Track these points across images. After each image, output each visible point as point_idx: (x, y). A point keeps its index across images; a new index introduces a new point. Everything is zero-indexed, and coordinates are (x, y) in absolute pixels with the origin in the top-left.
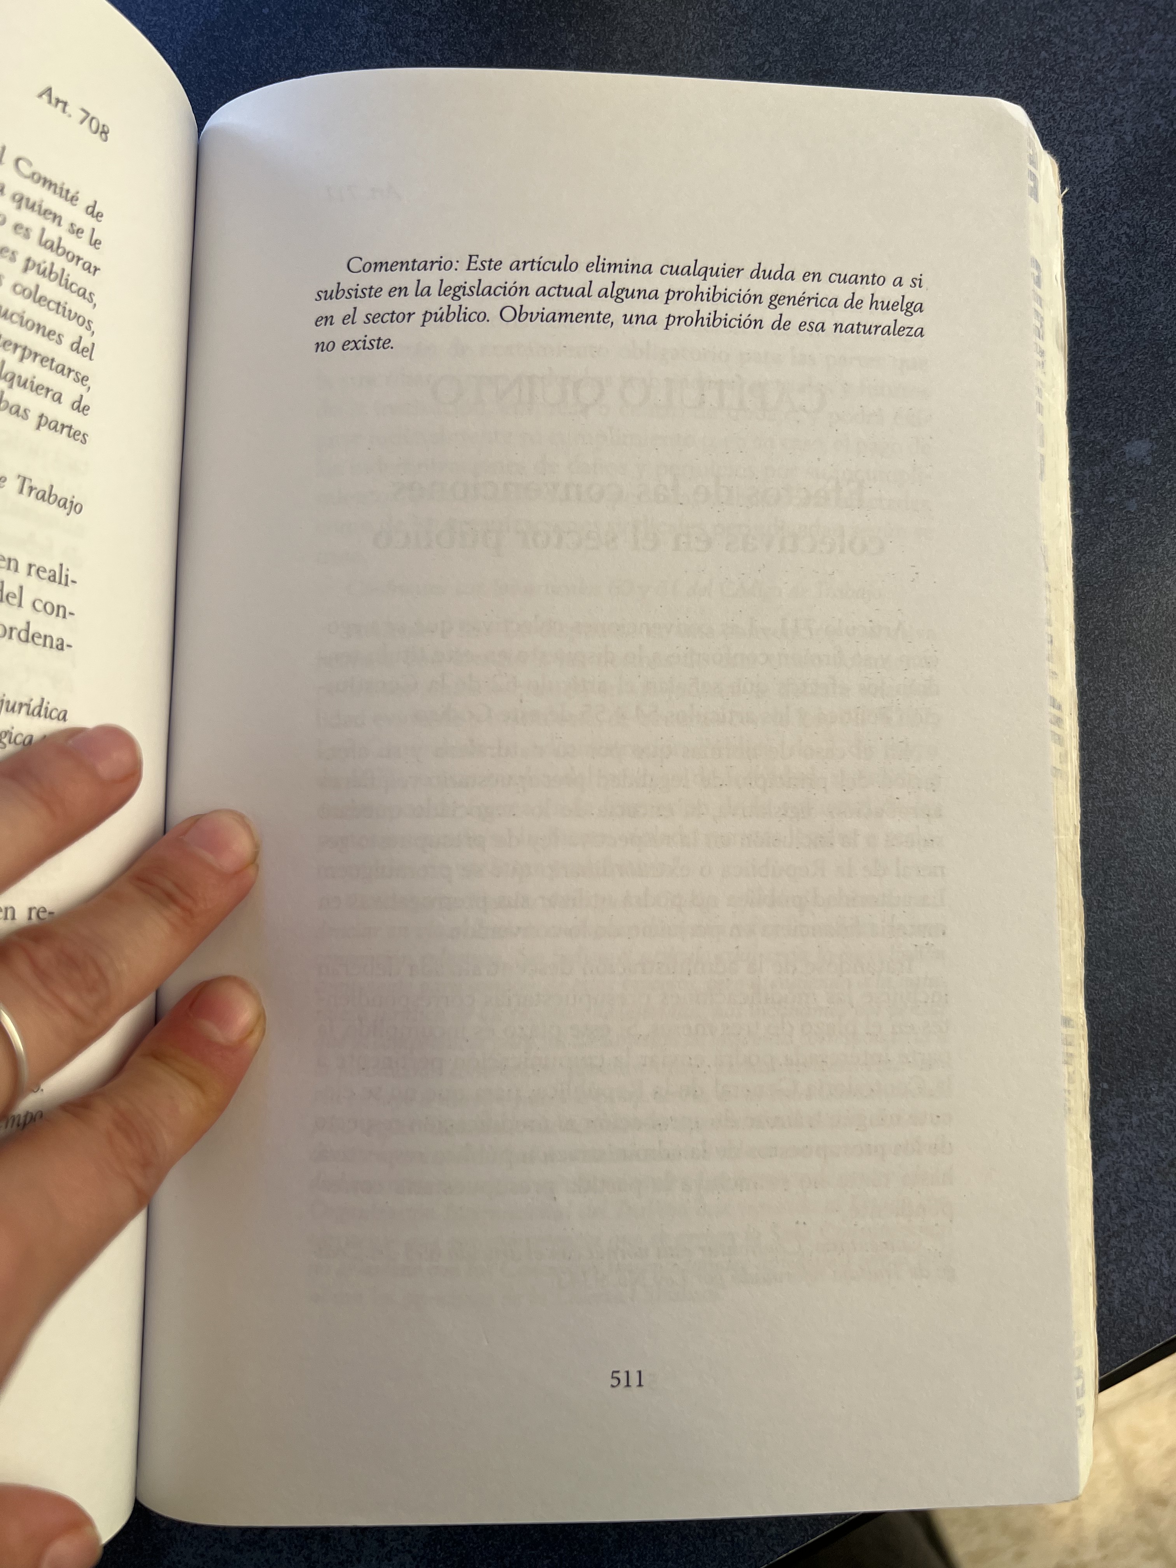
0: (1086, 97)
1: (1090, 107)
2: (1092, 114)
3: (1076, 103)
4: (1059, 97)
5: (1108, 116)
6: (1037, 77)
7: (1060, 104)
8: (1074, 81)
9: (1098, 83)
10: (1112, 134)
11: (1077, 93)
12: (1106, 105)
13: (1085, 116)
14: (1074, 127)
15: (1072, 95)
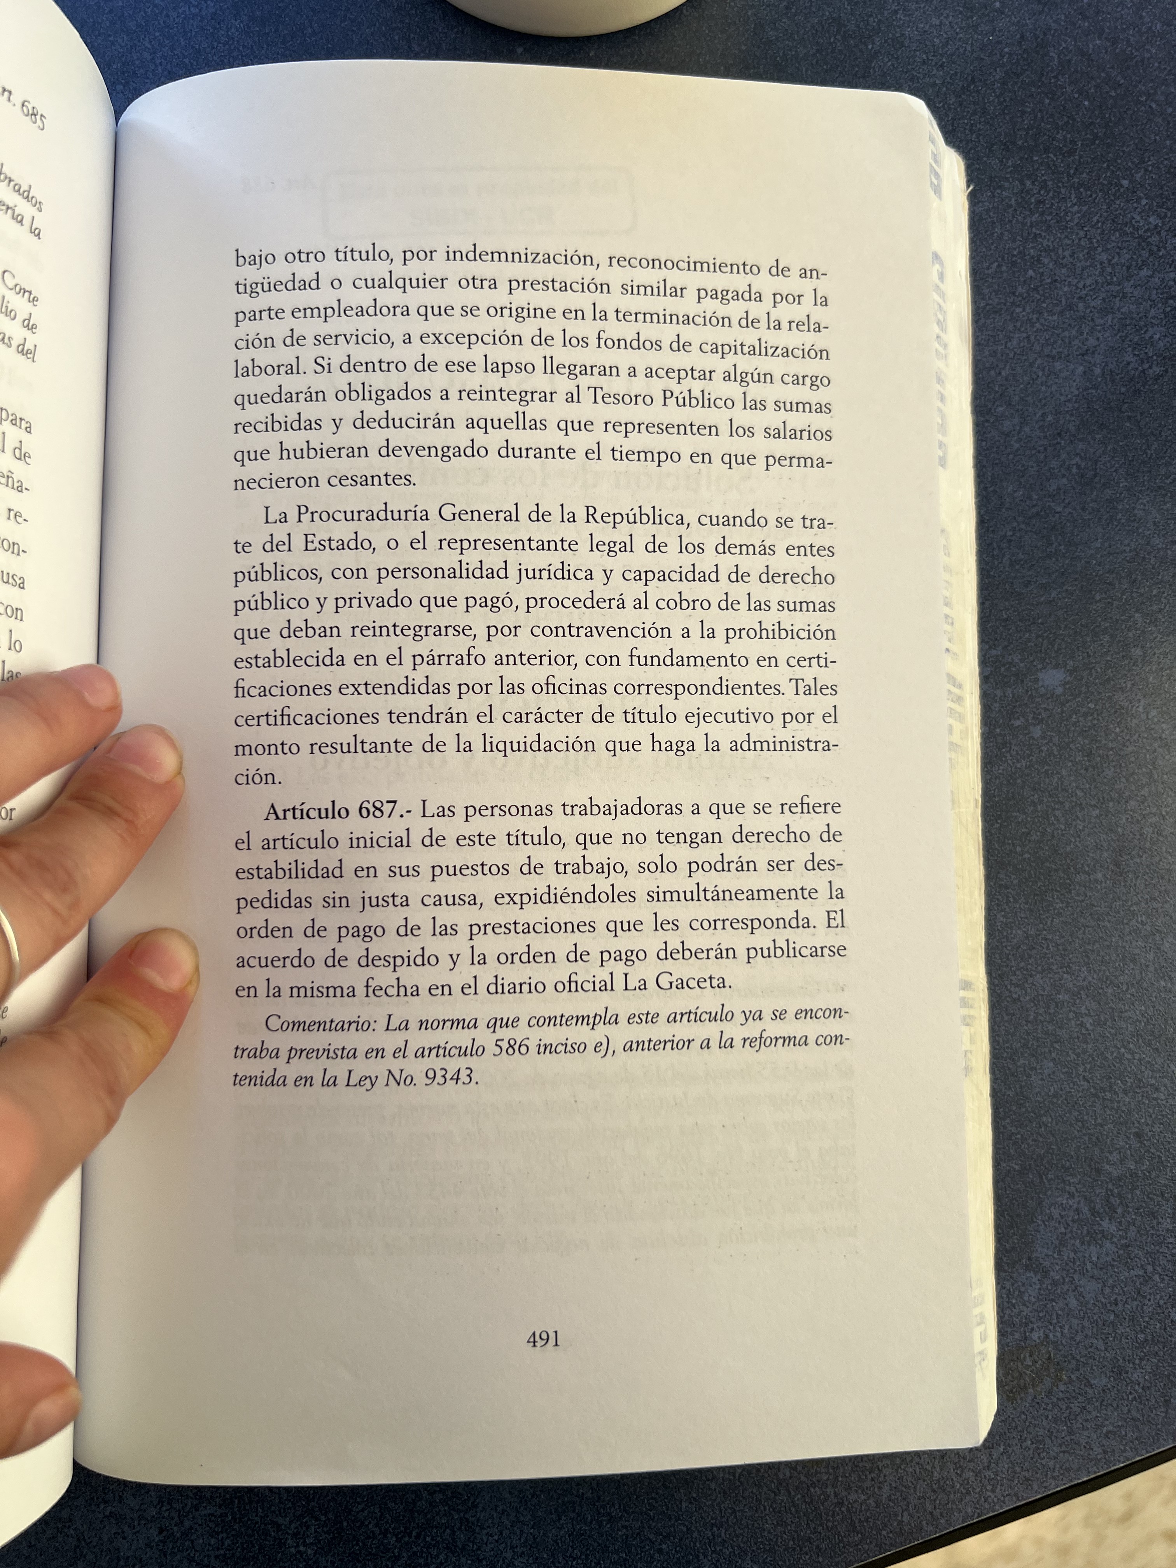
0: (1064, 323)
1: (1066, 334)
2: (1067, 341)
3: (1053, 327)
4: (1038, 319)
5: (1081, 345)
6: (1020, 295)
7: (1038, 325)
8: (1057, 305)
9: (1078, 311)
10: (1082, 364)
11: (1055, 317)
12: (1082, 334)
13: (1060, 342)
14: (1047, 351)
15: (1050, 318)
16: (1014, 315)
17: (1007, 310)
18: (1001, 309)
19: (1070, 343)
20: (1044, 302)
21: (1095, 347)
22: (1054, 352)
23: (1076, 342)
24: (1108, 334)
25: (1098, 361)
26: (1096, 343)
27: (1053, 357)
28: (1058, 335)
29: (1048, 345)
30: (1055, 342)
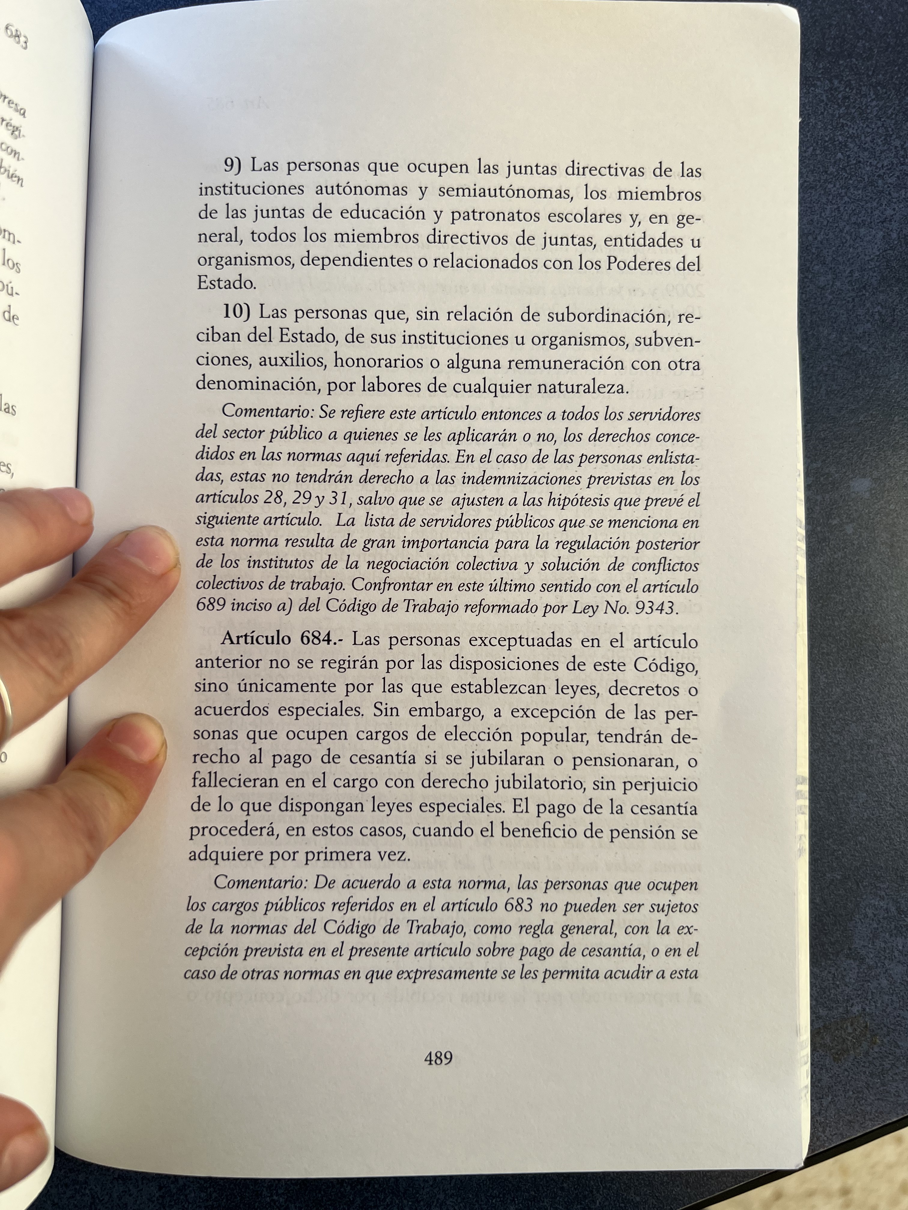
16: (827, 190)
17: (821, 186)
18: (816, 185)
19: (872, 212)
20: (850, 179)
21: (892, 216)
22: (860, 220)
23: (877, 212)
24: (902, 206)
26: (893, 213)
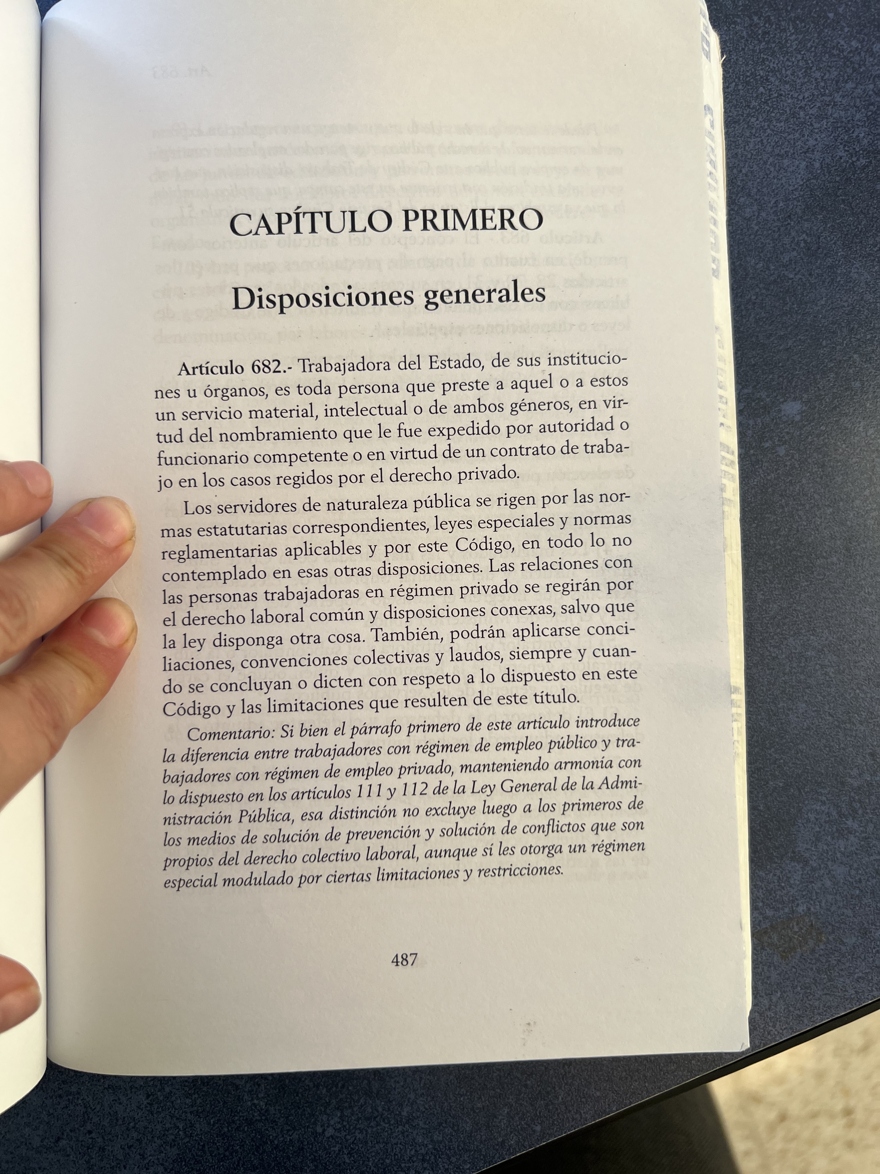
0: (789, 128)
1: (791, 136)
2: (792, 142)
3: (780, 132)
4: (769, 126)
5: (803, 145)
6: (753, 108)
7: (769, 131)
8: (782, 114)
9: (799, 118)
10: (804, 160)
16: (750, 124)
17: (744, 120)
18: (739, 120)
19: (794, 143)
20: (772, 112)
21: (814, 146)
22: (783, 152)
23: (800, 143)
24: (824, 135)
25: (817, 157)
26: (815, 143)
27: (782, 156)
28: (785, 138)
29: (778, 146)
30: (783, 144)
